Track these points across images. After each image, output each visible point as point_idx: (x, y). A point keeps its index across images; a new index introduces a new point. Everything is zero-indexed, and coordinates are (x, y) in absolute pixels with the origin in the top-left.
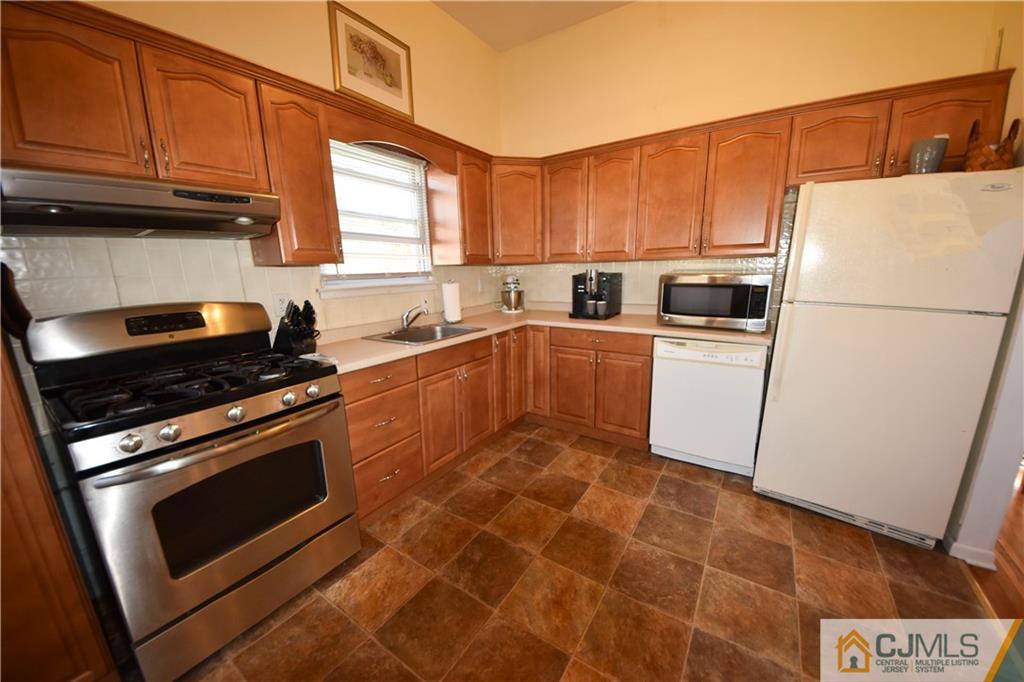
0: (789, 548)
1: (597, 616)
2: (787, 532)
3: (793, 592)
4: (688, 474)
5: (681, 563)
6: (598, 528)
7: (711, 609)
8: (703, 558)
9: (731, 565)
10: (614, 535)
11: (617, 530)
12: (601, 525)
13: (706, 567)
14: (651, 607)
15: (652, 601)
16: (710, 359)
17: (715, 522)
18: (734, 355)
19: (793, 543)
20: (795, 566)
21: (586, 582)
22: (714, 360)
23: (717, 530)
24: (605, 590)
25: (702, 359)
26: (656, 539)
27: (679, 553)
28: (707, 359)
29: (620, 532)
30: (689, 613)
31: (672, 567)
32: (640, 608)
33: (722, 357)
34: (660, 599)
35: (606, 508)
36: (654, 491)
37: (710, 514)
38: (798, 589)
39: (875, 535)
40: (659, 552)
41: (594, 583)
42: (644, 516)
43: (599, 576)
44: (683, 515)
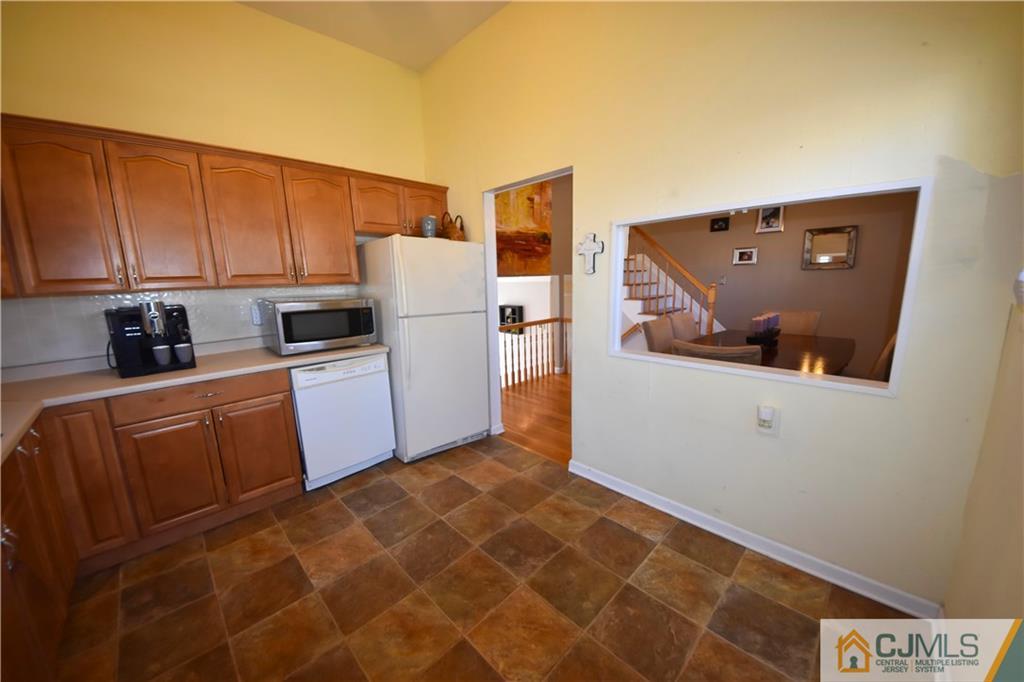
0: (454, 476)
1: (441, 604)
2: (443, 470)
3: (480, 492)
4: (354, 484)
5: (430, 529)
6: (356, 571)
7: (471, 532)
8: (435, 516)
9: (450, 506)
10: (373, 561)
11: (370, 557)
12: (355, 567)
13: (443, 518)
14: (452, 564)
15: (448, 561)
16: (350, 375)
17: (412, 495)
18: (367, 366)
19: (452, 473)
20: (467, 481)
21: (405, 603)
22: (353, 374)
23: (419, 498)
24: (422, 589)
25: (342, 377)
26: (400, 534)
27: (420, 528)
28: (346, 376)
29: (374, 555)
30: (468, 545)
31: (430, 537)
32: (449, 571)
33: (358, 371)
34: (449, 556)
35: (339, 555)
36: (353, 513)
37: (403, 493)
38: (480, 488)
39: (467, 444)
40: (413, 537)
41: (410, 596)
42: (372, 531)
43: (405, 590)
44: (393, 507)
